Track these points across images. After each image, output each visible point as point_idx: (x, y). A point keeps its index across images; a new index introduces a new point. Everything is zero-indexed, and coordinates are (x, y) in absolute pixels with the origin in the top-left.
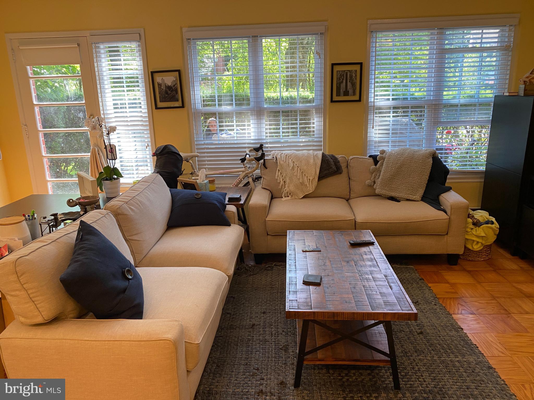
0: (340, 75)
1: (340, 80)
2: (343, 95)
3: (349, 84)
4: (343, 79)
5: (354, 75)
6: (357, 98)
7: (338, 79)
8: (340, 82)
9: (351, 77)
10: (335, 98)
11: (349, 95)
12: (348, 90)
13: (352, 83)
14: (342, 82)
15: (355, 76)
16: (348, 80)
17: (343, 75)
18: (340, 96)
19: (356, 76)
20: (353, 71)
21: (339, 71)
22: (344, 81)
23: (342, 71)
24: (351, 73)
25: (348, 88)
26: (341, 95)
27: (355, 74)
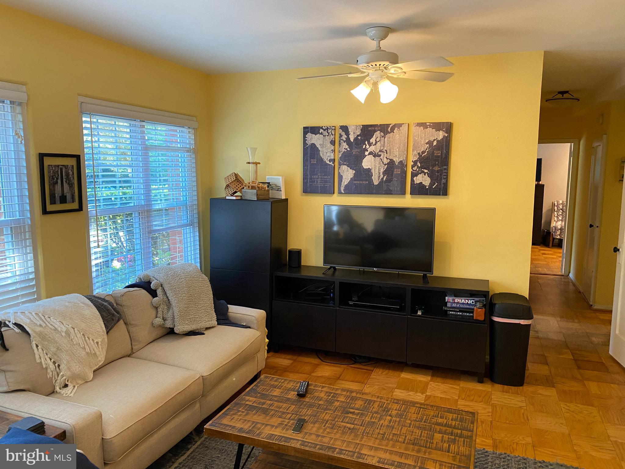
0: (53, 172)
1: (53, 179)
2: (59, 202)
3: (66, 186)
4: (57, 179)
5: (71, 173)
6: (76, 206)
7: (52, 178)
8: (53, 182)
9: (67, 175)
10: (50, 208)
11: (67, 201)
12: (65, 195)
13: (69, 184)
14: (57, 182)
15: (72, 175)
16: (64, 180)
17: (56, 171)
18: (55, 203)
19: (73, 173)
20: (68, 167)
21: (52, 165)
22: (59, 181)
23: (55, 166)
24: (67, 170)
25: (65, 193)
26: (57, 201)
27: (72, 171)
